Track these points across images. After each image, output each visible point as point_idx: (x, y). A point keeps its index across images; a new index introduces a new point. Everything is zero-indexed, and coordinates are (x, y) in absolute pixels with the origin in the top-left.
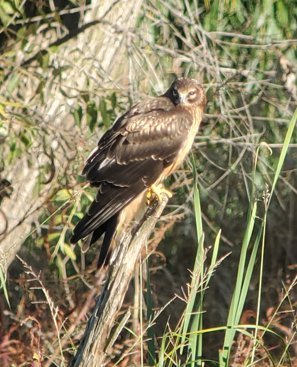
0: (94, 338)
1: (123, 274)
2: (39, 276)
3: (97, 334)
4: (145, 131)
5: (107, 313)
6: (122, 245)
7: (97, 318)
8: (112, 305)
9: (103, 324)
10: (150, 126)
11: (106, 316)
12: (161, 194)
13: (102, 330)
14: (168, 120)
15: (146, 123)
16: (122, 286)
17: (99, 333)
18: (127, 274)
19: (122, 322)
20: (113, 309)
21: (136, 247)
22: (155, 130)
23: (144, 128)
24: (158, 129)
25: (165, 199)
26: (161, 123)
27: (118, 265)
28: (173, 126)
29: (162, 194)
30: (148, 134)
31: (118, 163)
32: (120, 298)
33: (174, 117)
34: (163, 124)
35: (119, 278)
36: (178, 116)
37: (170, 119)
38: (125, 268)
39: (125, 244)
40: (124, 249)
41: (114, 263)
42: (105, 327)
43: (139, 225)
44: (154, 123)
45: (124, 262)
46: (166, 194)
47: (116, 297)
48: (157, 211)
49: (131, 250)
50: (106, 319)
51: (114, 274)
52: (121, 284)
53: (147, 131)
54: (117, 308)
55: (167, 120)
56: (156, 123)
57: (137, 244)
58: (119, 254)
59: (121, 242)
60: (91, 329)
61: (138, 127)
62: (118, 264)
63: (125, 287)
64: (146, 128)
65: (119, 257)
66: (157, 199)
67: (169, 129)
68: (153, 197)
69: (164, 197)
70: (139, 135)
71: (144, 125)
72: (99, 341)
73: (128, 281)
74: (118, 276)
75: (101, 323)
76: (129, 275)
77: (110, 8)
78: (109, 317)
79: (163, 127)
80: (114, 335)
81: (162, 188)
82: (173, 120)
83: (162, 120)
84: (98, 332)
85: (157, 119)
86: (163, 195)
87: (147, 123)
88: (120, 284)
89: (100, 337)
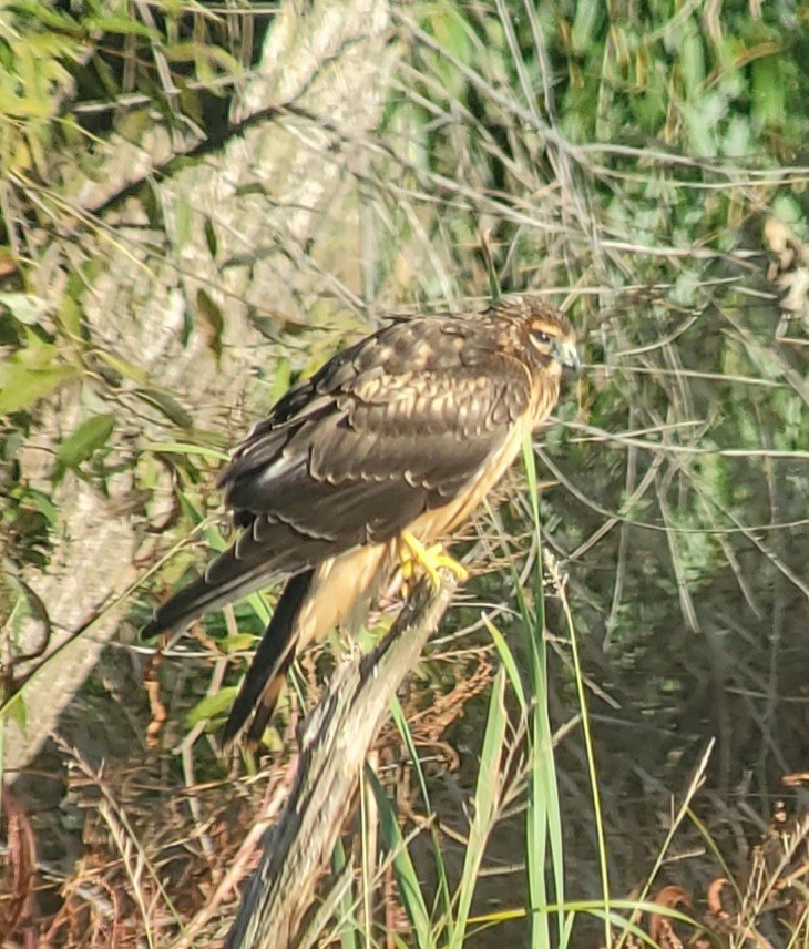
0: (259, 934)
1: (336, 775)
2: (100, 774)
3: (266, 926)
4: (403, 407)
5: (292, 871)
6: (334, 700)
7: (267, 883)
8: (305, 852)
9: (283, 898)
10: (418, 396)
11: (291, 881)
12: (437, 569)
13: (281, 915)
14: (467, 386)
15: (407, 385)
16: (334, 804)
17: (273, 922)
18: (347, 774)
19: (330, 897)
20: (309, 861)
21: (373, 705)
22: (429, 406)
23: (401, 396)
24: (437, 406)
25: (449, 582)
26: (445, 392)
27: (324, 752)
28: (476, 406)
29: (442, 570)
30: (409, 415)
31: (314, 474)
32: (326, 835)
33: (482, 381)
34: (449, 395)
35: (325, 784)
36: (492, 381)
37: (472, 387)
38: (341, 760)
39: (343, 698)
40: (339, 708)
41: (314, 744)
42: (287, 907)
43: (381, 649)
44: (428, 388)
45: (340, 744)
46: (451, 570)
47: (316, 831)
48: (427, 614)
49: (357, 713)
50: (291, 887)
51: (313, 774)
52: (331, 799)
53: (406, 408)
54: (321, 861)
55: (462, 386)
56: (434, 390)
57: (373, 699)
58: (326, 722)
59: (332, 692)
60: (252, 909)
61: (384, 391)
62: (324, 749)
63: (341, 809)
64: (407, 400)
65: (326, 731)
66: (428, 584)
67: (463, 412)
68: (418, 578)
69: (447, 579)
70: (385, 413)
71: (400, 390)
72: (273, 943)
73: (349, 792)
74: (322, 778)
75: (278, 898)
76: (351, 778)
77: (316, 74)
78: (299, 881)
79: (450, 403)
80: (311, 928)
81: (441, 554)
82: (478, 389)
83: (450, 385)
84: (270, 920)
85: (437, 379)
86: (444, 572)
87: (411, 384)
88: (328, 799)
89: (274, 931)
